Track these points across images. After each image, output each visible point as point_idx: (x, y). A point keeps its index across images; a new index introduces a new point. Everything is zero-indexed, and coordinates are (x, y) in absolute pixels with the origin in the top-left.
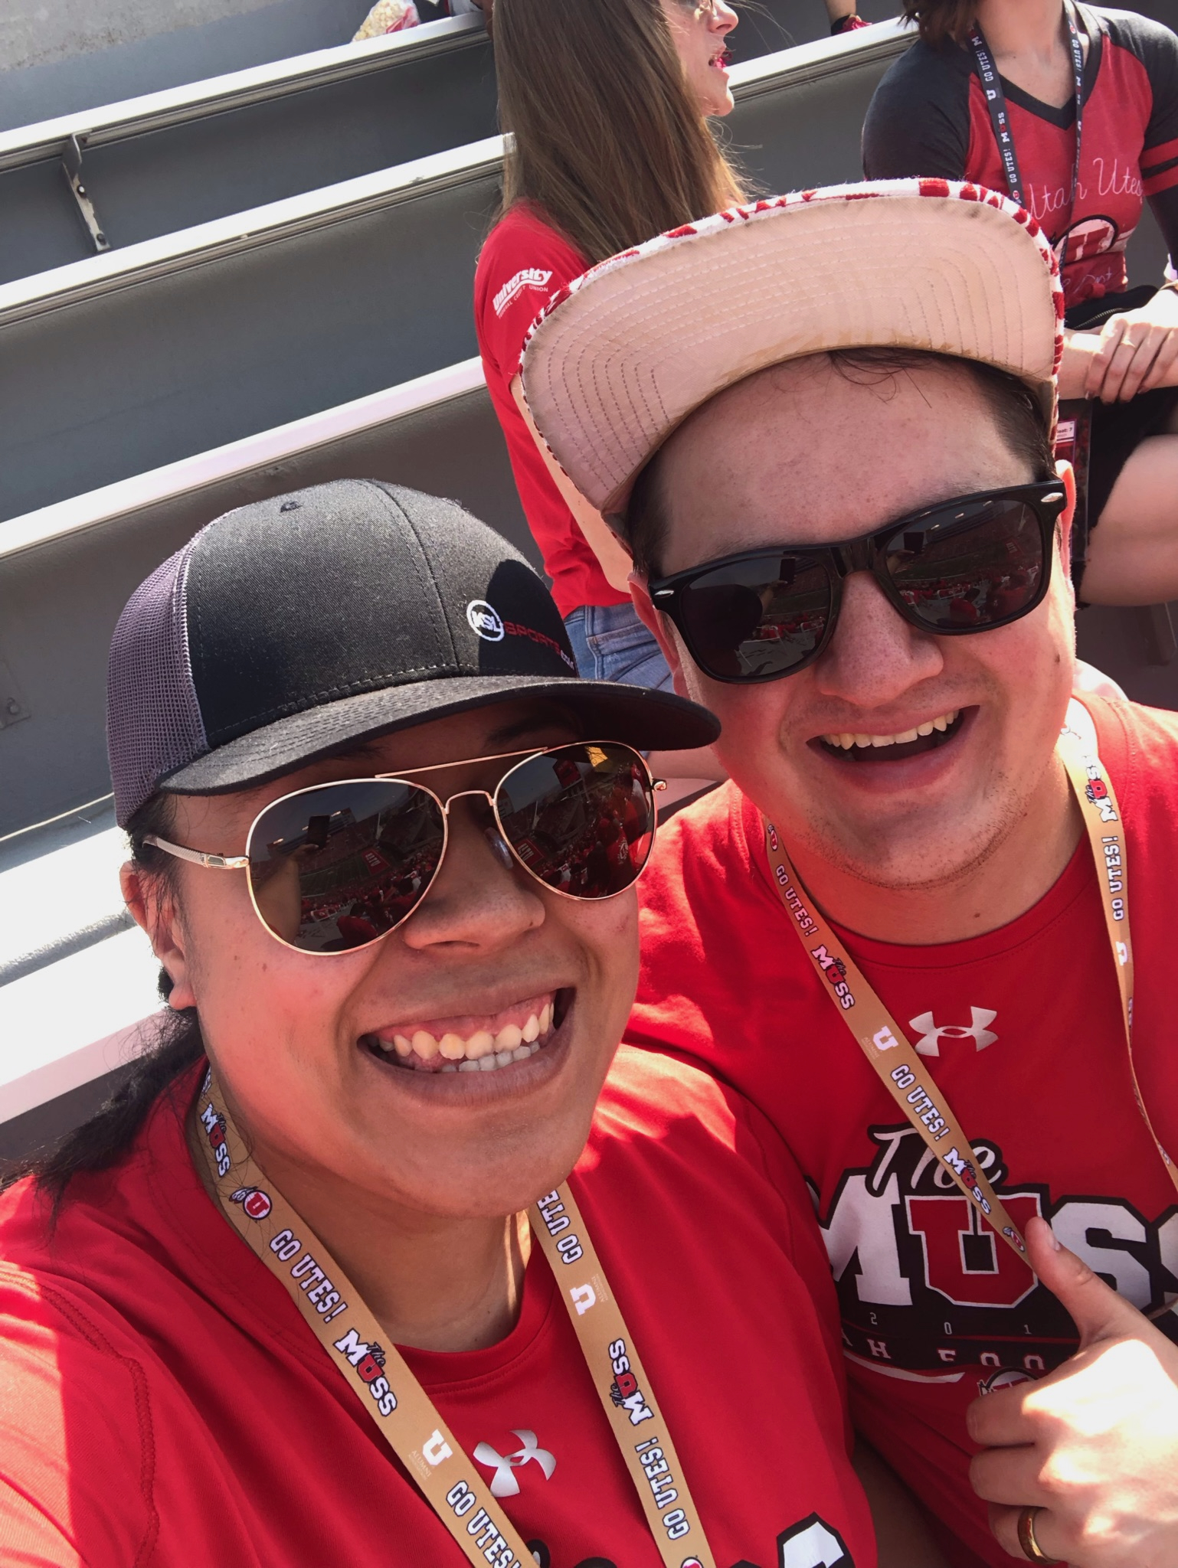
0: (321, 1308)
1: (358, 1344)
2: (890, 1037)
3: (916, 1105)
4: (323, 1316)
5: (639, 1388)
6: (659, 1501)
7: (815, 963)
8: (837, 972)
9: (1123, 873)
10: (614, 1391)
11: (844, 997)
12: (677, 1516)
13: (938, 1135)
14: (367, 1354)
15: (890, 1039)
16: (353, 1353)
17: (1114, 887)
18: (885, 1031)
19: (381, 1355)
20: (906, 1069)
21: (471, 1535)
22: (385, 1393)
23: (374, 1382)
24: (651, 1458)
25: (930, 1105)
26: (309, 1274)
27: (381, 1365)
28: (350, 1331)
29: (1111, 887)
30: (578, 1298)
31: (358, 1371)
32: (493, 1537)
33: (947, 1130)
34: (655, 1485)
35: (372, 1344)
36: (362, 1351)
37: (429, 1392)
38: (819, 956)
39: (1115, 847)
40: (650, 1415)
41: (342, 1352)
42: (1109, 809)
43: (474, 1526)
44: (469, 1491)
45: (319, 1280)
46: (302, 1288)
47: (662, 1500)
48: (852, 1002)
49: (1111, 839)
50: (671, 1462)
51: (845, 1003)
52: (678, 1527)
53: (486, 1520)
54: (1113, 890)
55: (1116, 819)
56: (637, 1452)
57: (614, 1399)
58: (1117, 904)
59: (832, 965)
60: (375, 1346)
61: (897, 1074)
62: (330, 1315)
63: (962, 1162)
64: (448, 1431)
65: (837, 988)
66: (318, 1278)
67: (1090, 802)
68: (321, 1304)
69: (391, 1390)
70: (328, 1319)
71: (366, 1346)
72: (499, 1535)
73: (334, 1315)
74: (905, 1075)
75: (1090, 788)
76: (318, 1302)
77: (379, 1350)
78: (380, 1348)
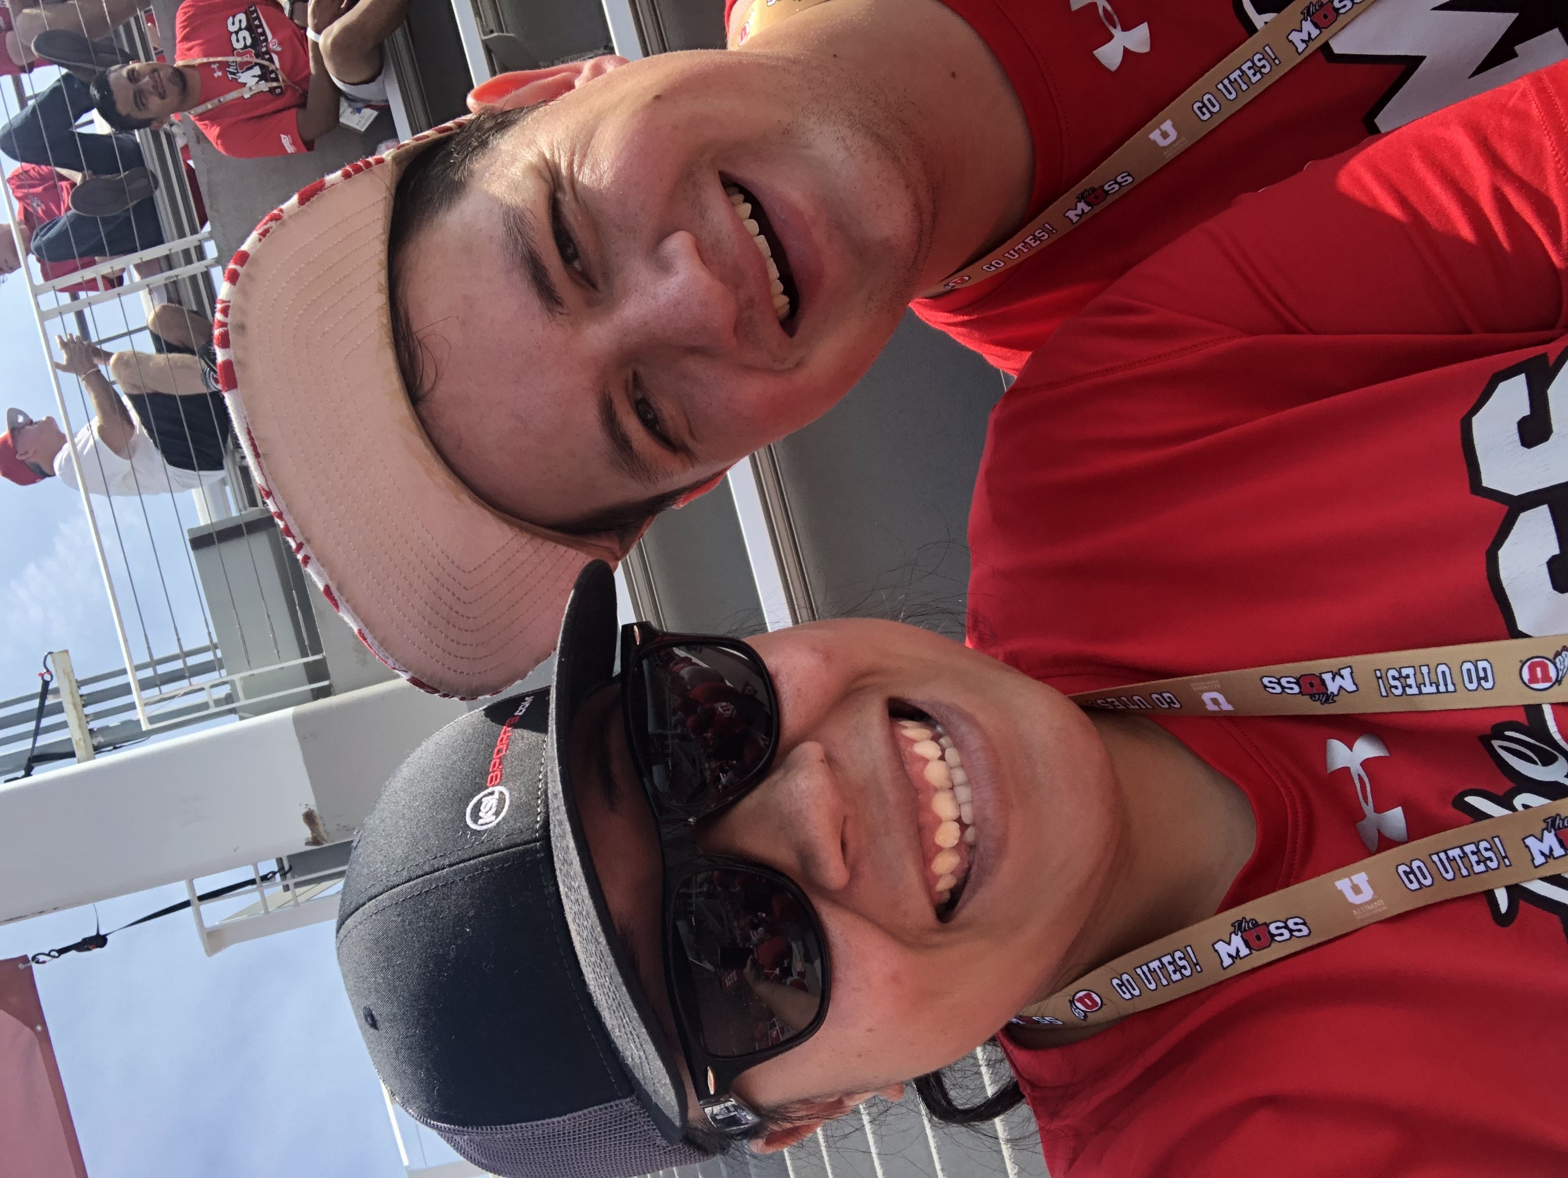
0: (1187, 972)
1: (1229, 944)
4: (1195, 972)
5: (1317, 673)
10: (1319, 699)
14: (1242, 937)
16: (1238, 951)
19: (1246, 922)
23: (1273, 936)
24: (1397, 683)
26: (1154, 974)
27: (1256, 925)
28: (1214, 948)
31: (1258, 950)
35: (1232, 929)
36: (1237, 941)
41: (1234, 962)
44: (1407, 864)
45: (1161, 966)
46: (1168, 985)
56: (1387, 696)
60: (1235, 927)
62: (1196, 964)
64: (1337, 871)
66: (1158, 966)
68: (1183, 970)
69: (1284, 920)
70: (1199, 967)
71: (1233, 935)
73: (1195, 960)
76: (1182, 973)
77: (1240, 922)
78: (1238, 921)
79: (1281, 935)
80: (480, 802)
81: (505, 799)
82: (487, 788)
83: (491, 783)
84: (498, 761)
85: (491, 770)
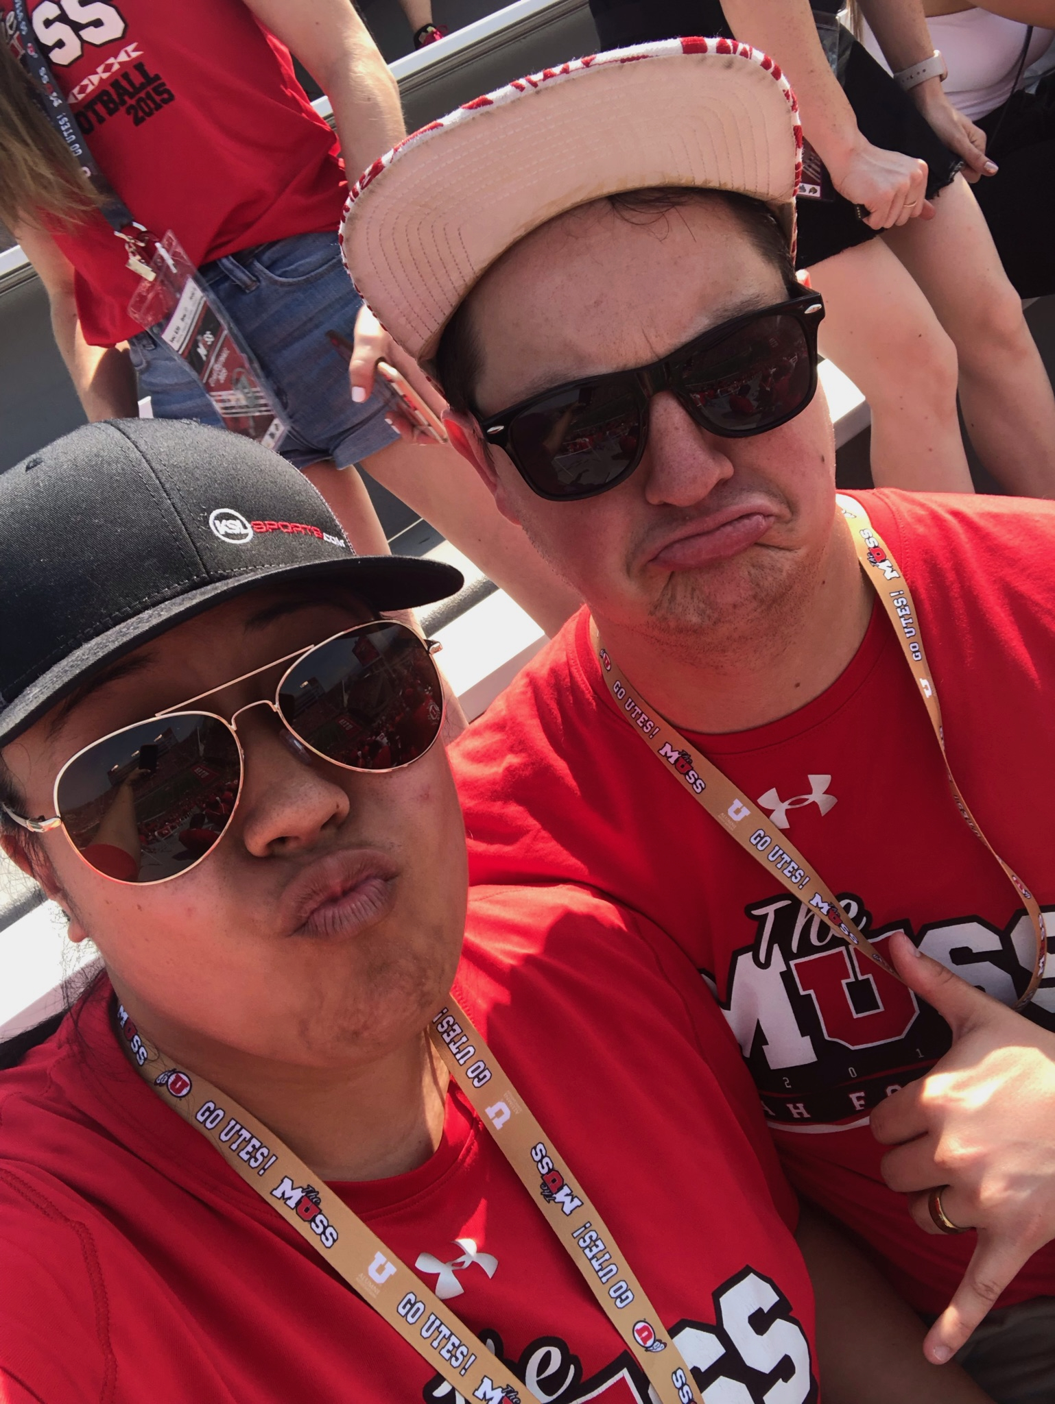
0: (253, 1164)
1: (293, 1189)
2: (741, 808)
3: (776, 862)
4: (257, 1170)
5: (565, 1182)
6: (602, 1277)
7: (663, 760)
8: (684, 763)
9: (913, 619)
10: (544, 1190)
11: (695, 783)
12: (621, 1287)
13: (801, 884)
14: (302, 1197)
15: (742, 810)
16: (290, 1198)
17: (908, 632)
18: (737, 804)
19: (316, 1196)
20: (762, 833)
21: (425, 1338)
22: (325, 1228)
23: (313, 1220)
24: (588, 1241)
25: (789, 860)
27: (317, 1204)
28: (284, 1178)
29: (906, 633)
30: (494, 1115)
31: (297, 1213)
32: (447, 1337)
33: (808, 879)
34: (595, 1264)
35: (305, 1187)
36: (298, 1194)
37: (365, 1220)
38: (666, 753)
39: (903, 599)
40: (579, 1203)
41: (278, 1198)
42: (891, 569)
43: (427, 1331)
44: (417, 1300)
45: (247, 1139)
46: (232, 1149)
47: (604, 1275)
48: (703, 785)
49: (898, 593)
50: (606, 1240)
51: (697, 788)
52: (623, 1297)
53: (437, 1323)
54: (908, 635)
55: (898, 576)
56: (575, 1238)
57: (545, 1196)
58: (914, 647)
59: (679, 757)
60: (309, 1189)
61: (755, 839)
62: (263, 1169)
63: (826, 904)
64: (389, 1251)
65: (687, 777)
66: (245, 1138)
67: (874, 566)
68: (253, 1160)
69: (330, 1224)
70: (262, 1172)
71: (301, 1189)
72: (452, 1334)
73: (266, 1167)
74: (762, 838)
75: (871, 555)
76: (249, 1159)
77: (313, 1191)
78: (314, 1189)
79: (317, 1226)
80: (234, 518)
81: (242, 539)
82: (249, 522)
83: (254, 524)
84: (276, 527)
85: (266, 522)
